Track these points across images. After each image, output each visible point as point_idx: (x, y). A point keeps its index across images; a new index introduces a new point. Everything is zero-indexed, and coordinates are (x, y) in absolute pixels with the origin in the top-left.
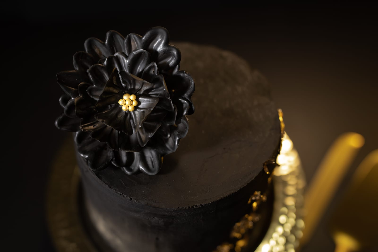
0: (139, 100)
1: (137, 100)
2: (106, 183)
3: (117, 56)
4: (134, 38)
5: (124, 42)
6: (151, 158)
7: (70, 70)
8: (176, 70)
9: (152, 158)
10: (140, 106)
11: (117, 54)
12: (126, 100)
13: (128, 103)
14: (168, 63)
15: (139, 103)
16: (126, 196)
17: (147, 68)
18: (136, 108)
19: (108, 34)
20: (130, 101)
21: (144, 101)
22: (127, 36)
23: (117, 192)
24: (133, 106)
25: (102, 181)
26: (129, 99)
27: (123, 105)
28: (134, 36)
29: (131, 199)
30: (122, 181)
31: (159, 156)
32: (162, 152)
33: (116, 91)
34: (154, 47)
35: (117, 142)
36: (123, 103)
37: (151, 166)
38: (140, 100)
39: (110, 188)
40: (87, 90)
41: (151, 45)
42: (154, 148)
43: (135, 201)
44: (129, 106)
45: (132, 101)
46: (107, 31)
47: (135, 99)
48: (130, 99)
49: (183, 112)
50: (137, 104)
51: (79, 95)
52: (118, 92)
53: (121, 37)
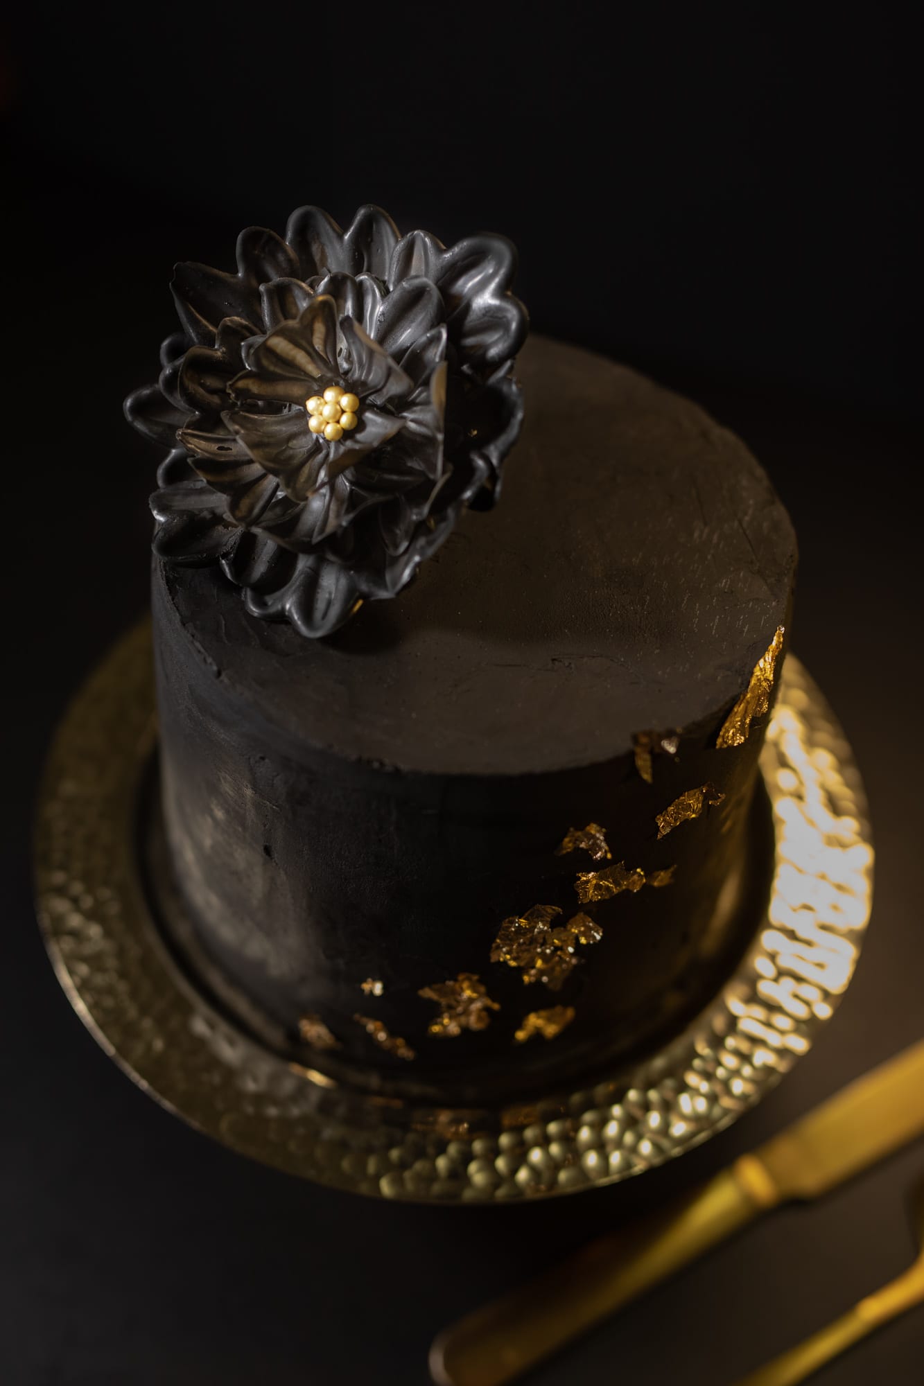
0: (364, 418)
1: (358, 413)
2: (178, 609)
3: (361, 283)
4: (425, 244)
5: (394, 248)
6: (330, 594)
7: (220, 269)
8: (501, 373)
9: (333, 596)
10: (359, 437)
11: (363, 277)
12: (326, 403)
13: (327, 411)
14: (486, 348)
15: (360, 425)
16: (209, 660)
17: (424, 339)
18: (347, 434)
19: (361, 212)
20: (336, 410)
21: (375, 423)
22: (409, 235)
23: (192, 642)
24: (338, 426)
25: (173, 599)
26: (338, 403)
27: (315, 413)
28: (423, 239)
29: (219, 674)
30: (223, 622)
31: (352, 594)
32: (364, 587)
33: (312, 369)
34: (466, 290)
35: (256, 510)
36: (317, 409)
37: (318, 614)
38: (367, 417)
39: (184, 625)
40: (243, 344)
41: (461, 282)
42: (350, 569)
43: (226, 680)
44: (328, 423)
45: (343, 412)
46: (361, 205)
47: (355, 410)
48: (340, 405)
49: (463, 490)
50: (353, 427)
51: (214, 346)
52: (320, 375)
53: (394, 233)
